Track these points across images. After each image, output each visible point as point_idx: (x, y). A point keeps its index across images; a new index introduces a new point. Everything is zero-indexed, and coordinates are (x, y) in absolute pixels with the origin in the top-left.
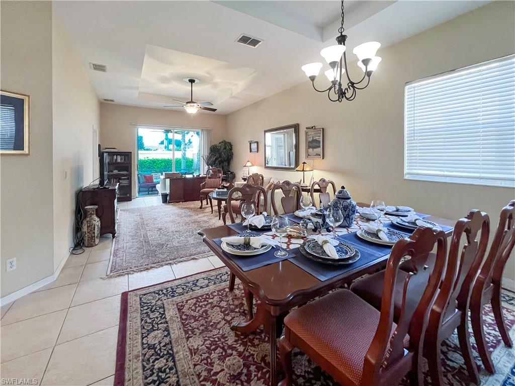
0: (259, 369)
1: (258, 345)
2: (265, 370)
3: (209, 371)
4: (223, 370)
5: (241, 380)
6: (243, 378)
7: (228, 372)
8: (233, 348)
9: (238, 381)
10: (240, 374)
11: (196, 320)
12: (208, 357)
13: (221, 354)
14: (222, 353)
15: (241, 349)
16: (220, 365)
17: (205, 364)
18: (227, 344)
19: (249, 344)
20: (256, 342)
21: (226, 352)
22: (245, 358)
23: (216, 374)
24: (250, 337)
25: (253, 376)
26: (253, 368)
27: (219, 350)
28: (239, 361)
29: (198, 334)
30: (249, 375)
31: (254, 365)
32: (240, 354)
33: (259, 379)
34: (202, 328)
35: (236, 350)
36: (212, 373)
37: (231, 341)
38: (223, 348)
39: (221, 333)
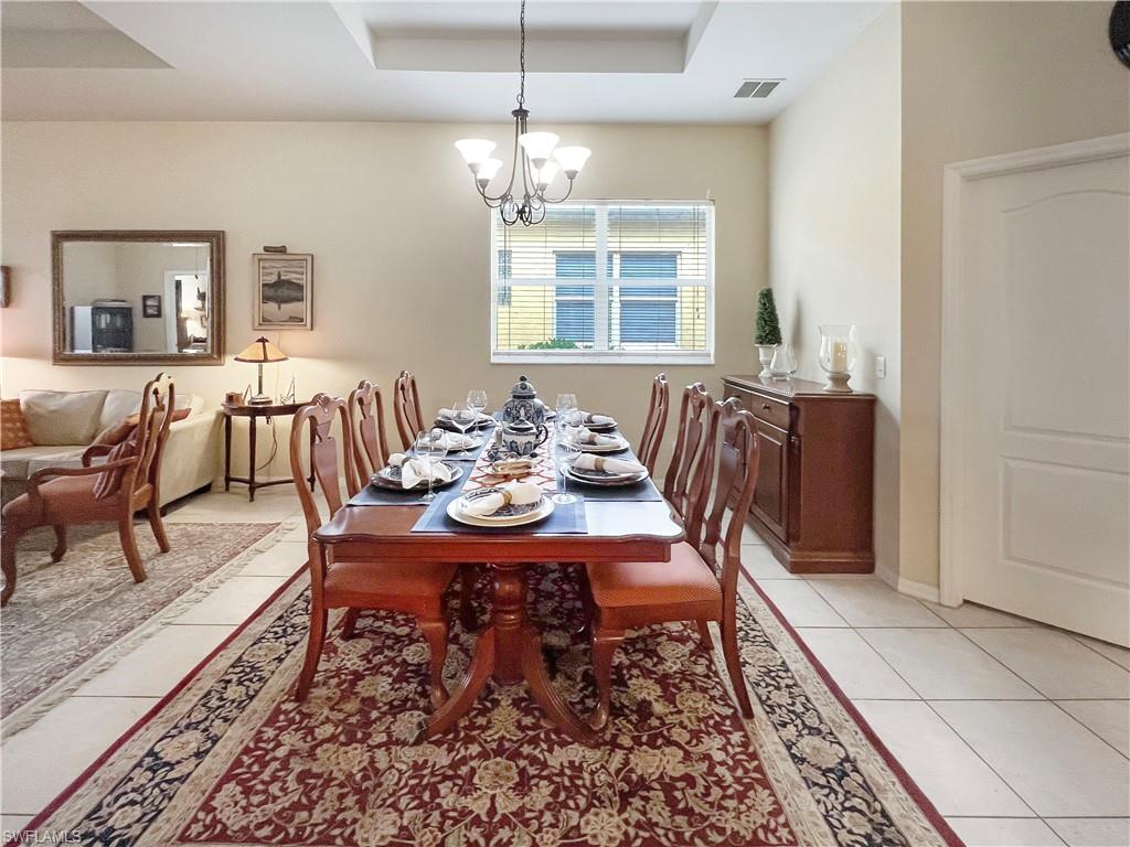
0: (534, 742)
1: (489, 722)
2: (542, 736)
3: (477, 821)
4: (493, 798)
5: (534, 776)
6: (532, 771)
7: (504, 789)
8: (464, 761)
9: (533, 782)
10: (522, 772)
12: (444, 815)
13: (456, 789)
14: (455, 785)
15: (474, 749)
16: (480, 797)
17: (453, 825)
18: (443, 767)
19: (475, 733)
20: (481, 721)
21: (460, 777)
22: (499, 752)
23: (492, 811)
24: (462, 725)
25: (541, 756)
26: (526, 750)
27: (444, 789)
28: (497, 764)
29: (359, 815)
30: (533, 760)
31: (521, 745)
32: (484, 755)
33: (551, 750)
35: (472, 758)
36: (485, 818)
37: (441, 757)
38: (445, 778)
39: (404, 767)
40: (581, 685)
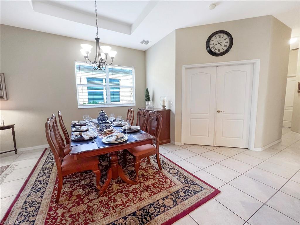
0: (124, 188)
1: (112, 188)
2: (125, 186)
3: (120, 205)
4: (122, 200)
5: (128, 193)
6: (127, 193)
7: (123, 198)
8: (111, 197)
9: (128, 194)
10: (125, 194)
11: (77, 220)
12: (112, 207)
13: (112, 202)
14: (112, 201)
15: (112, 194)
16: (119, 201)
17: (116, 208)
18: (107, 200)
19: (111, 191)
20: (110, 189)
21: (112, 200)
22: (118, 192)
23: (123, 202)
24: (106, 191)
25: (127, 190)
26: (123, 190)
27: (110, 203)
28: (119, 194)
29: (92, 216)
30: (126, 191)
31: (122, 189)
32: (115, 194)
33: (129, 188)
34: (87, 215)
35: (113, 196)
36: (122, 204)
37: (105, 198)
38: (109, 201)
39: (98, 203)
40: (128, 175)
